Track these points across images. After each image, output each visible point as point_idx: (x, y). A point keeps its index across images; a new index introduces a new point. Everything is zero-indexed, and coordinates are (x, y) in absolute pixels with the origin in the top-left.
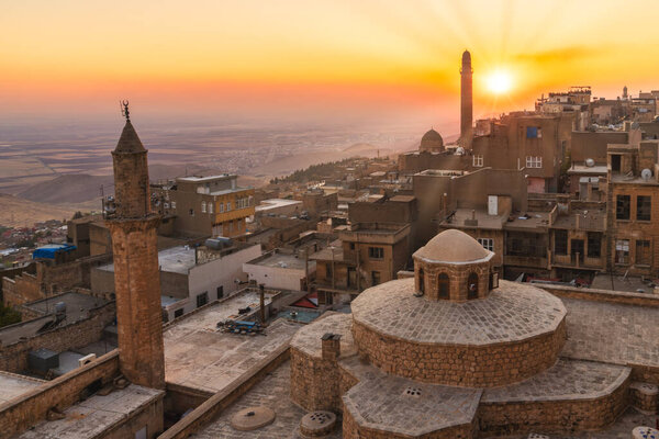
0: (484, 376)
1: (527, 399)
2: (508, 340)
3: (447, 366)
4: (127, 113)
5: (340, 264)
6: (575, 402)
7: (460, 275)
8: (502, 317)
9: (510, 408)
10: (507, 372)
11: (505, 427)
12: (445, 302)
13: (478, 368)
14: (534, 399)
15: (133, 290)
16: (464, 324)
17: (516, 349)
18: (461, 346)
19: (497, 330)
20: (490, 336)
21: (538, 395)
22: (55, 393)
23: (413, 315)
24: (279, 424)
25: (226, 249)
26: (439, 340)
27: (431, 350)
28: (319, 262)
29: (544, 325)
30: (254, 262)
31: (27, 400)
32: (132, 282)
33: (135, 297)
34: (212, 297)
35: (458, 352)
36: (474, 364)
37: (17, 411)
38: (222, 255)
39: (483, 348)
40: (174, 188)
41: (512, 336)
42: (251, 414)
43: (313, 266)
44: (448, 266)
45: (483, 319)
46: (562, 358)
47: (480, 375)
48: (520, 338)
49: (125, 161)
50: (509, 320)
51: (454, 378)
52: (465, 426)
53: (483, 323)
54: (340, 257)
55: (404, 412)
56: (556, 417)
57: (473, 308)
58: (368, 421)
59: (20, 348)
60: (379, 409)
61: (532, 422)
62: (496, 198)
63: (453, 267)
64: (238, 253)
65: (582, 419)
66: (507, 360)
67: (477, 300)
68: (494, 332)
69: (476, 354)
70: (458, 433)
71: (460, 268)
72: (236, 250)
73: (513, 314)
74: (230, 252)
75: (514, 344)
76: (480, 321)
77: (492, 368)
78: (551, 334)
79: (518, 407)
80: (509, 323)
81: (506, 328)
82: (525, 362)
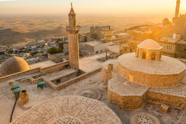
0: (151, 83)
1: (164, 93)
2: (160, 74)
3: (140, 78)
4: (72, 5)
5: (128, 48)
6: (181, 98)
7: (149, 52)
8: (161, 67)
9: (157, 95)
10: (159, 84)
11: (155, 100)
12: (144, 60)
13: (149, 81)
14: (167, 94)
15: (72, 47)
16: (147, 67)
17: (163, 77)
18: (144, 73)
19: (158, 70)
20: (155, 72)
21: (168, 93)
22: (55, 67)
23: (133, 62)
24: (96, 84)
25: (104, 42)
26: (138, 70)
27: (135, 73)
28: (123, 47)
29: (175, 72)
30: (110, 45)
31: (48, 67)
32: (72, 45)
33: (72, 49)
34: (100, 52)
35: (143, 75)
36: (148, 79)
37: (46, 69)
38: (103, 43)
39: (151, 75)
40: (96, 28)
41: (162, 73)
42: (90, 80)
43: (121, 48)
44: (146, 49)
45: (154, 66)
46: (181, 83)
47: (150, 83)
48: (165, 74)
49: (71, 17)
50: (163, 68)
51: (142, 82)
52: (140, 97)
53: (154, 68)
54: (128, 46)
55: (123, 89)
56: (173, 101)
57: (152, 63)
58: (111, 89)
59: (60, 57)
60: (116, 86)
61: (165, 100)
62: (175, 34)
63: (147, 50)
64: (107, 43)
65: (183, 103)
66: (159, 80)
67: (154, 61)
68: (157, 71)
69: (149, 76)
70: (137, 98)
71: (150, 50)
72: (106, 42)
73: (165, 66)
74: (104, 43)
75: (162, 76)
76: (153, 67)
77: (154, 81)
78: (177, 75)
79: (160, 95)
80: (163, 69)
81: (161, 70)
82: (166, 82)
